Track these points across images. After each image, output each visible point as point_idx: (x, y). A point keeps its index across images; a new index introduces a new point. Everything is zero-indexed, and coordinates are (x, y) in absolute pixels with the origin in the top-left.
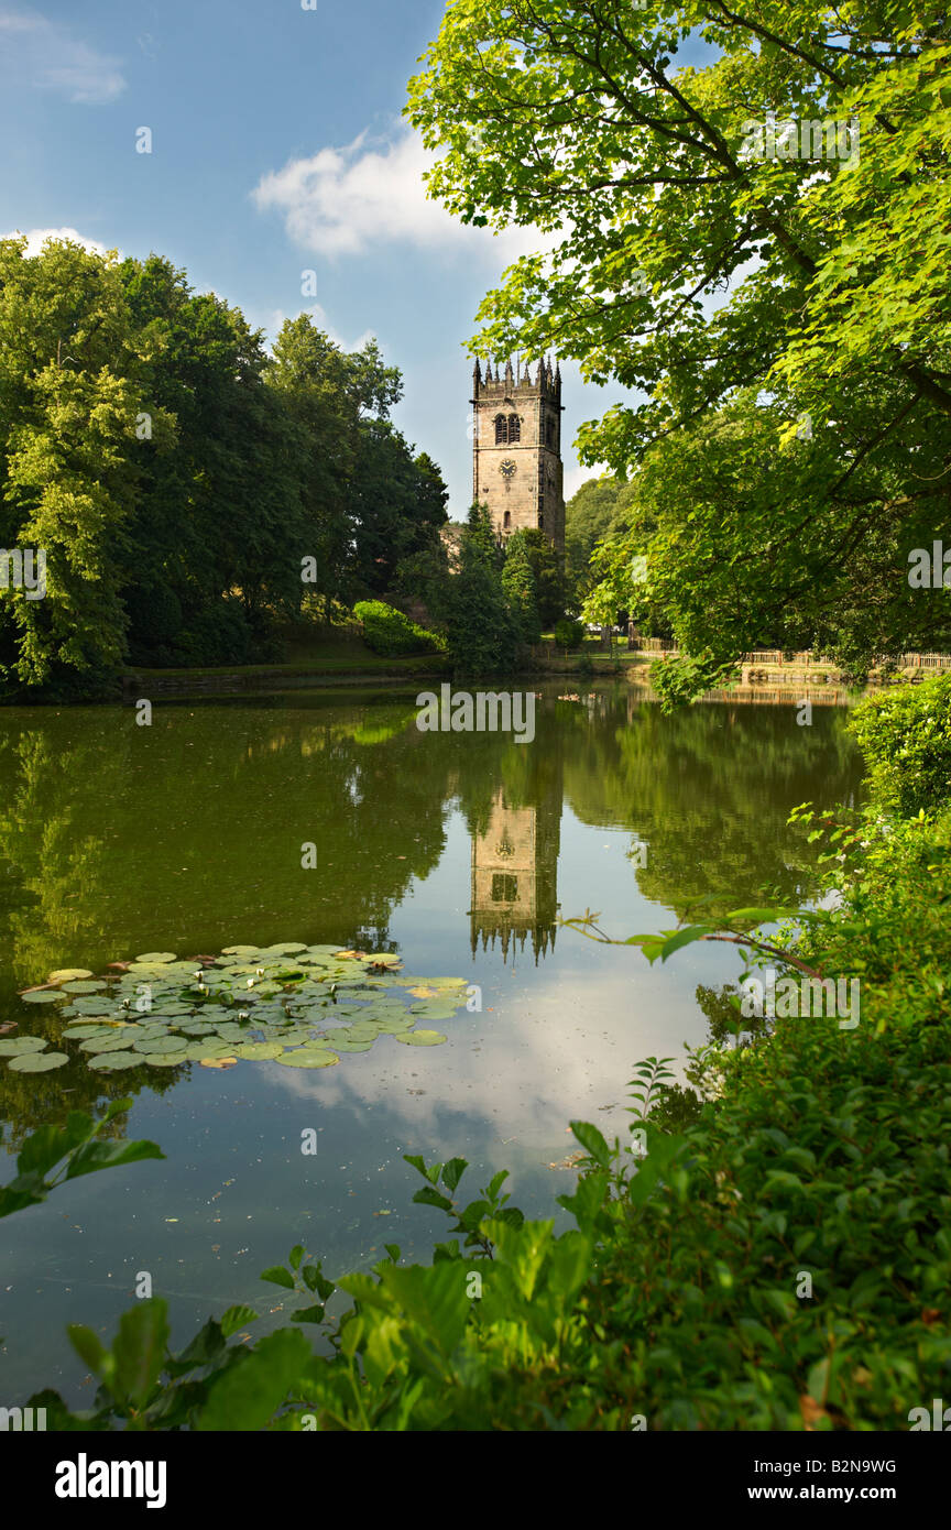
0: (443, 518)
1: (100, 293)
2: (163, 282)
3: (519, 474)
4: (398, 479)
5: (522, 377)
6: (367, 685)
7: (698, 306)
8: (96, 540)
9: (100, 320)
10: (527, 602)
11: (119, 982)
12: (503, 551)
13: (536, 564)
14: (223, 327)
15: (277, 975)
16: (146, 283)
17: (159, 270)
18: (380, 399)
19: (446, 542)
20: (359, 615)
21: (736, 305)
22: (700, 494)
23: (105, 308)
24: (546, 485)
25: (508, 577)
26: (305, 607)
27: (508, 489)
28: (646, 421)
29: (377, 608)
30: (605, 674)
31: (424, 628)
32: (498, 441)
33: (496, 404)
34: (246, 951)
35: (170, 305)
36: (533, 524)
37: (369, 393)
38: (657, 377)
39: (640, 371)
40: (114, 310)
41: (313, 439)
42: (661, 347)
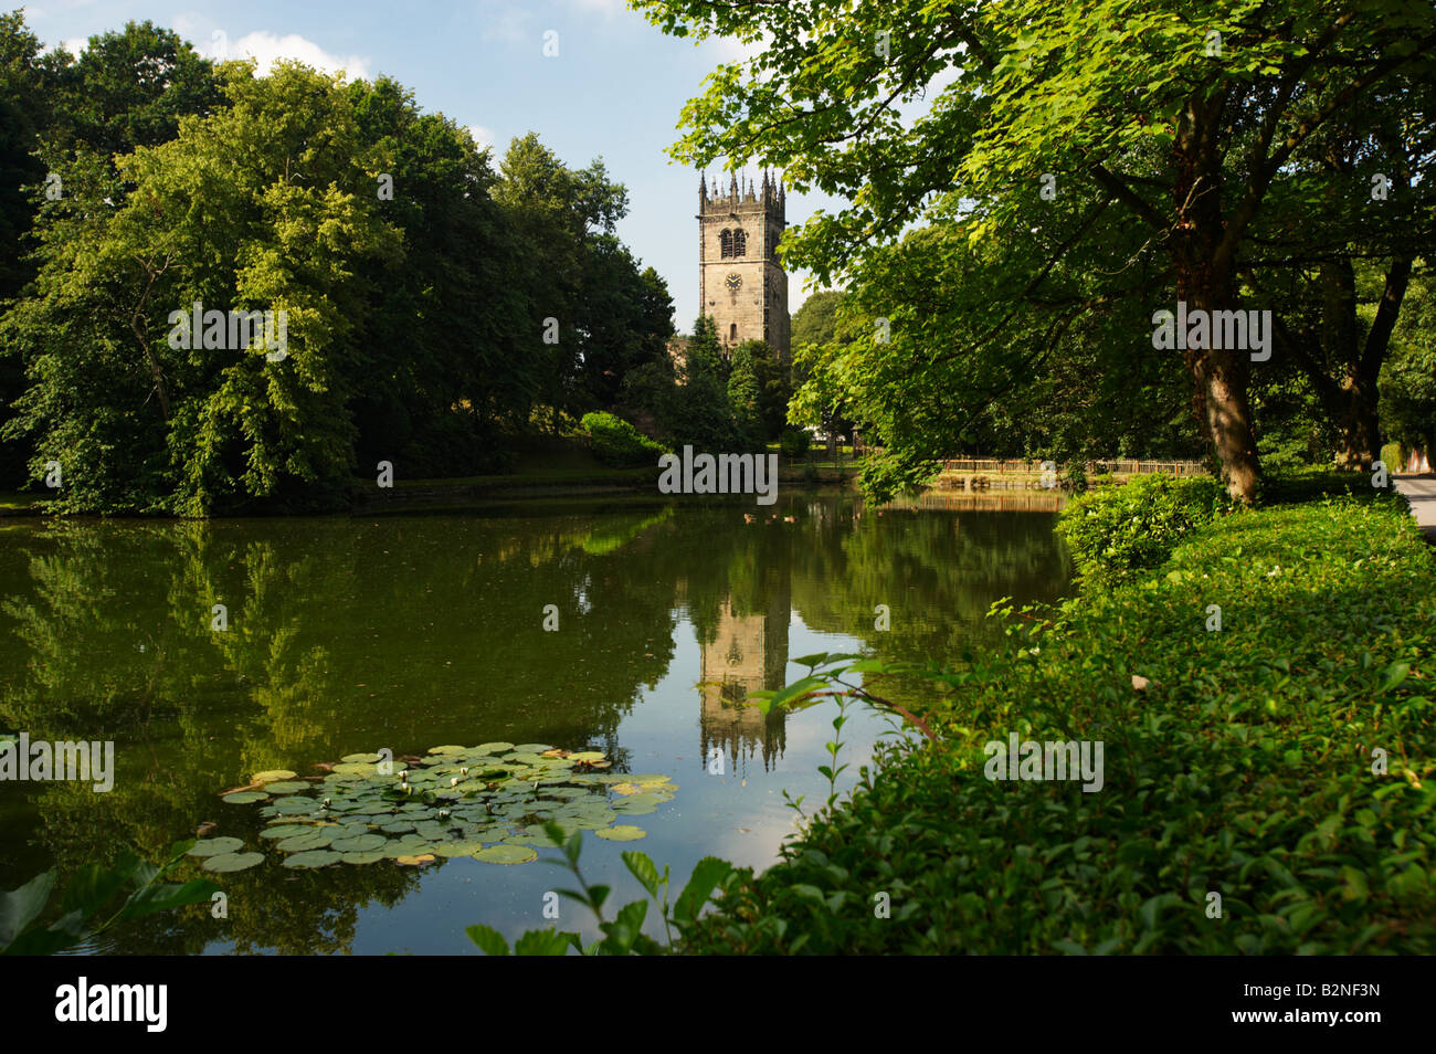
0: (669, 330)
1: (329, 111)
2: (392, 101)
3: (744, 288)
4: (625, 292)
5: (747, 192)
6: (595, 495)
7: (896, 114)
8: (323, 352)
9: (329, 138)
10: (753, 413)
11: (322, 782)
12: (729, 363)
13: (762, 375)
14: (449, 145)
15: (481, 773)
16: (375, 103)
17: (388, 90)
18: (607, 214)
19: (673, 353)
20: (587, 427)
21: (936, 114)
22: (902, 297)
23: (333, 126)
24: (771, 298)
25: (734, 388)
26: (533, 417)
27: (734, 302)
28: (849, 227)
29: (605, 419)
30: (830, 482)
31: (651, 439)
32: (724, 256)
33: (722, 219)
34: (452, 751)
35: (399, 124)
36: (759, 336)
37: (596, 209)
38: (858, 184)
39: (841, 178)
40: (342, 128)
41: (541, 253)
42: (861, 154)
